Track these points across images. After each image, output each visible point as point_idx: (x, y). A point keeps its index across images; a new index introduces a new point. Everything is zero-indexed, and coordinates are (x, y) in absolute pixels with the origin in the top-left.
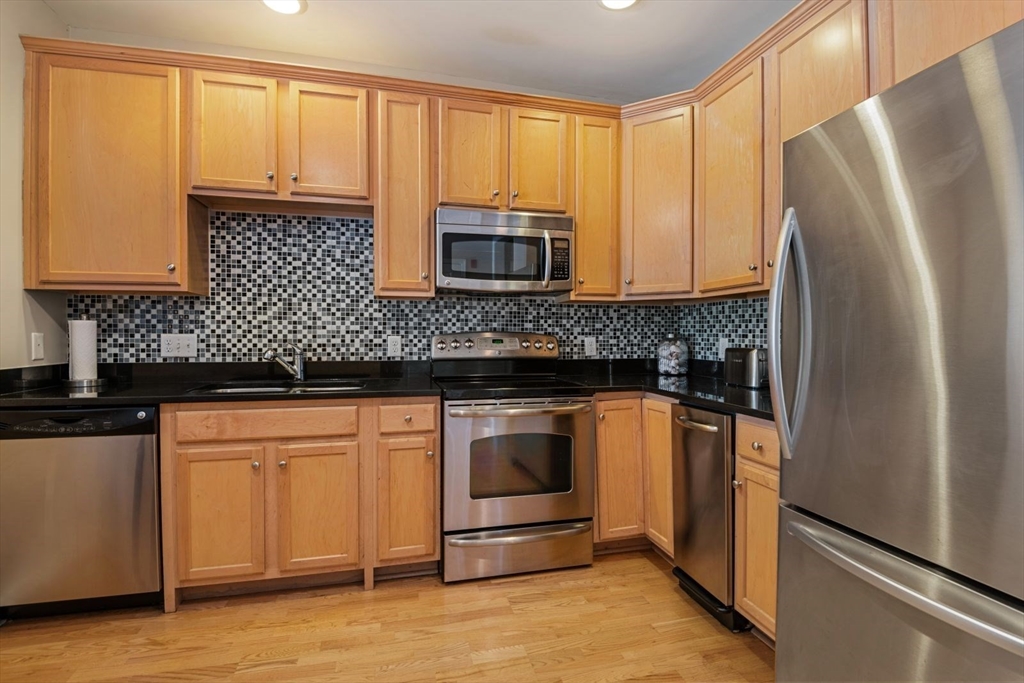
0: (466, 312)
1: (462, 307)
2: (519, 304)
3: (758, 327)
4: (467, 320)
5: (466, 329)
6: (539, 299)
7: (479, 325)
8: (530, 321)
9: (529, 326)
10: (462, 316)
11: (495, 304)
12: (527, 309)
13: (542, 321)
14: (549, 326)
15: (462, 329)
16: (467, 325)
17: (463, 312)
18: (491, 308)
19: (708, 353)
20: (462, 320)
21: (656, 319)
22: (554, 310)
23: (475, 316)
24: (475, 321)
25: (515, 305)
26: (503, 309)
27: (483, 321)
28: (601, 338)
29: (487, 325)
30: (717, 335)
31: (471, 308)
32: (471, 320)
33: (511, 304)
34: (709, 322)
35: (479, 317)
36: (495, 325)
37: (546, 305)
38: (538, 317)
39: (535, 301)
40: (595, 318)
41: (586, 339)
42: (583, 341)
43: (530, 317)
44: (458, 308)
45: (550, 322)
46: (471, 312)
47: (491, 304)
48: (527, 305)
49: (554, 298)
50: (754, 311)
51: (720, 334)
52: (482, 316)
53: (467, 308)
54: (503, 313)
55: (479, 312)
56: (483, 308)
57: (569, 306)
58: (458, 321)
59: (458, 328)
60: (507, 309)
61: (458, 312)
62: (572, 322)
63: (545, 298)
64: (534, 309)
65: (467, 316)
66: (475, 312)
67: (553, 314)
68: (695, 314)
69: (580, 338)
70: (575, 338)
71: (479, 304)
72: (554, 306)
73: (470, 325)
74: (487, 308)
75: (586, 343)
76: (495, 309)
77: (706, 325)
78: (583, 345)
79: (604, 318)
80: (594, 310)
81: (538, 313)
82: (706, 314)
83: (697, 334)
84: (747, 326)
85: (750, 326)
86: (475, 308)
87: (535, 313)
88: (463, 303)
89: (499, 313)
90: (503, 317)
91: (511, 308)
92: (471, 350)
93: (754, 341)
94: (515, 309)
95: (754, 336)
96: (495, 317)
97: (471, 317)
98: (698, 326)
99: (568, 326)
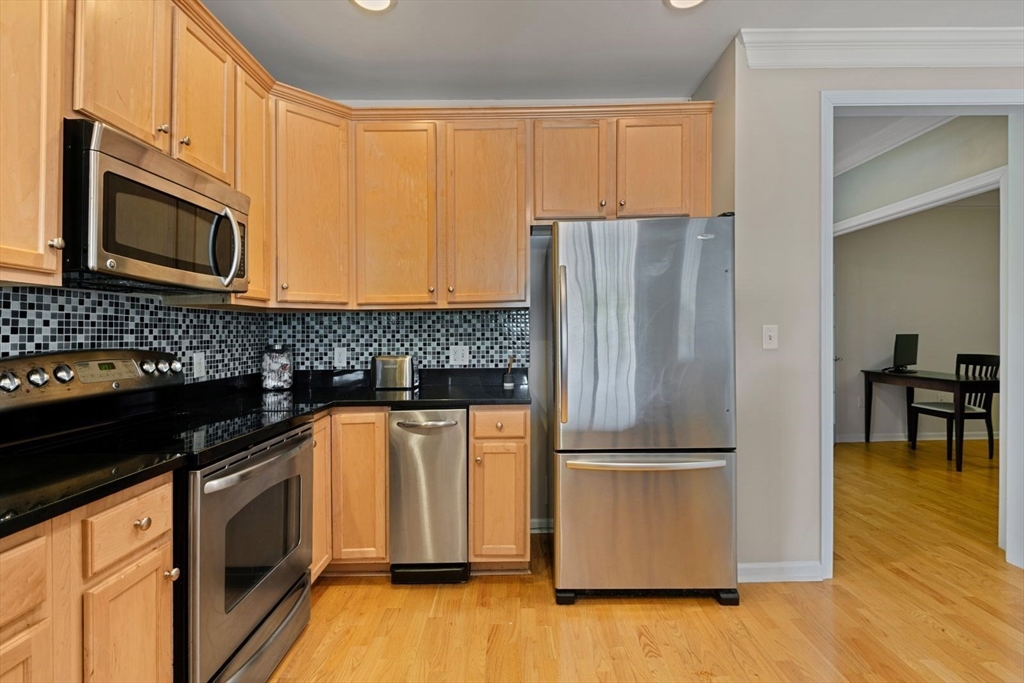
0: (31, 314)
1: (23, 306)
2: (117, 305)
3: (385, 337)
4: (31, 331)
5: (30, 347)
6: (143, 297)
7: (53, 339)
8: (132, 332)
9: (130, 338)
10: (23, 323)
11: (81, 302)
12: (127, 312)
13: (146, 332)
14: (155, 338)
15: (23, 347)
16: (31, 339)
17: (24, 315)
18: (75, 309)
19: (316, 363)
20: (23, 330)
21: (253, 328)
22: (161, 315)
23: (46, 323)
24: (46, 331)
25: (111, 304)
26: (94, 310)
27: (60, 331)
28: (208, 354)
29: (67, 339)
30: (330, 345)
31: (40, 307)
32: (39, 331)
33: (106, 303)
34: (317, 332)
35: (54, 324)
36: (80, 338)
37: (152, 307)
38: (142, 325)
39: (138, 300)
40: (202, 327)
41: (195, 355)
42: (191, 358)
43: (132, 326)
44: (16, 306)
45: (156, 332)
46: (39, 316)
47: (75, 301)
48: (128, 305)
49: (160, 298)
50: (380, 323)
51: (335, 345)
52: (60, 323)
53: (31, 306)
54: (93, 317)
55: (54, 316)
56: (61, 308)
57: (177, 309)
58: (14, 331)
59: (14, 347)
60: (100, 311)
61: (14, 314)
62: (180, 332)
63: (150, 296)
64: (137, 313)
65: (31, 322)
66: (46, 315)
67: (160, 320)
68: (294, 323)
69: (189, 353)
70: (184, 354)
71: (54, 301)
72: (161, 308)
73: (38, 339)
74: (68, 309)
75: (195, 361)
76: (81, 310)
77: (312, 336)
78: (191, 364)
79: (211, 326)
80: (202, 318)
81: (142, 319)
82: (313, 323)
83: (298, 345)
84: (371, 336)
85: (375, 336)
86: (48, 308)
87: (137, 319)
88: (24, 298)
89: (87, 317)
90: (93, 324)
91: (106, 310)
92: (72, 385)
93: (380, 349)
94: (111, 312)
95: (380, 345)
96: (81, 324)
97: (38, 324)
98: (299, 336)
99: (176, 339)
